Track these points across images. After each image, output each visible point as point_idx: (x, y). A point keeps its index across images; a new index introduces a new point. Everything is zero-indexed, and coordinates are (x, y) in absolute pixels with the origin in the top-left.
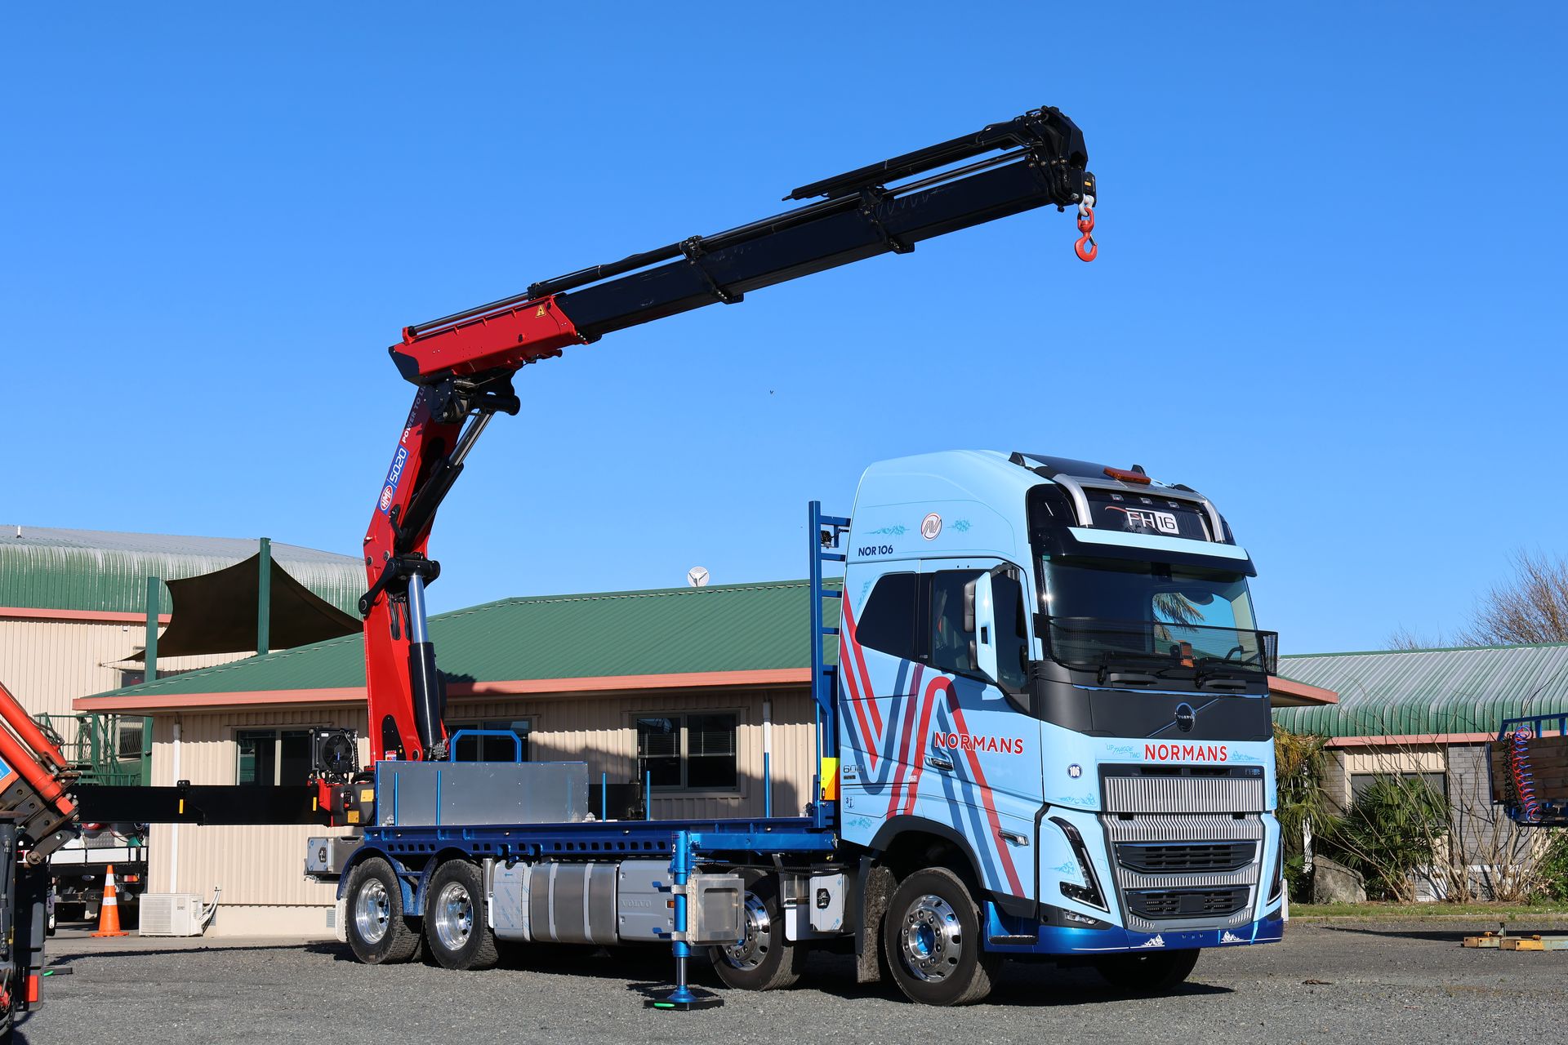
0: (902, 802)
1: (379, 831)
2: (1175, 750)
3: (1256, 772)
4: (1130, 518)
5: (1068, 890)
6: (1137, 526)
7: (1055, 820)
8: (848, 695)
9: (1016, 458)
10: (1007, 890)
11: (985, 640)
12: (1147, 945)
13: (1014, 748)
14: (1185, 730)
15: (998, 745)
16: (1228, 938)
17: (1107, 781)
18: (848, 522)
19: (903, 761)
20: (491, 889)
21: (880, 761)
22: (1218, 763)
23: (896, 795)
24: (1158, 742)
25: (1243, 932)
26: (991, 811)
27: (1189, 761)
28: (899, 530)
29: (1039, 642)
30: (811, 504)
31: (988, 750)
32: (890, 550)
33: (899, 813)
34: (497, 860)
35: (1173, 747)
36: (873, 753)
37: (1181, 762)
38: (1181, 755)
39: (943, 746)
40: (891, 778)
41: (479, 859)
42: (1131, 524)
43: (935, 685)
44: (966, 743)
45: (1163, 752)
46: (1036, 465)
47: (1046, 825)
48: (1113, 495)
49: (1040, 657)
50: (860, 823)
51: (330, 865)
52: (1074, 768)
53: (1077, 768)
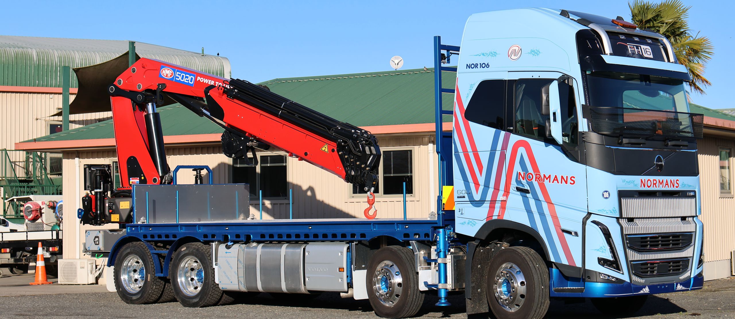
0: (496, 212)
1: (137, 226)
2: (655, 182)
3: (692, 194)
4: (629, 49)
5: (603, 262)
6: (633, 54)
7: (594, 222)
8: (460, 149)
9: (564, 13)
10: (565, 261)
11: (555, 120)
12: (642, 292)
13: (569, 181)
14: (660, 171)
15: (559, 179)
16: (679, 287)
17: (622, 200)
18: (457, 49)
19: (497, 188)
20: (216, 260)
21: (481, 188)
22: (675, 189)
23: (492, 207)
24: (647, 178)
25: (686, 283)
26: (555, 218)
27: (661, 188)
28: (494, 54)
29: (585, 120)
30: (435, 37)
31: (553, 182)
32: (488, 66)
33: (494, 218)
34: (220, 242)
35: (654, 180)
36: (477, 184)
37: (657, 188)
38: (657, 184)
39: (524, 179)
40: (489, 197)
41: (208, 243)
42: (630, 53)
43: (517, 145)
44: (539, 178)
45: (649, 183)
46: (576, 18)
47: (589, 224)
48: (620, 36)
49: (586, 130)
50: (468, 223)
51: (101, 247)
52: (606, 192)
53: (608, 193)
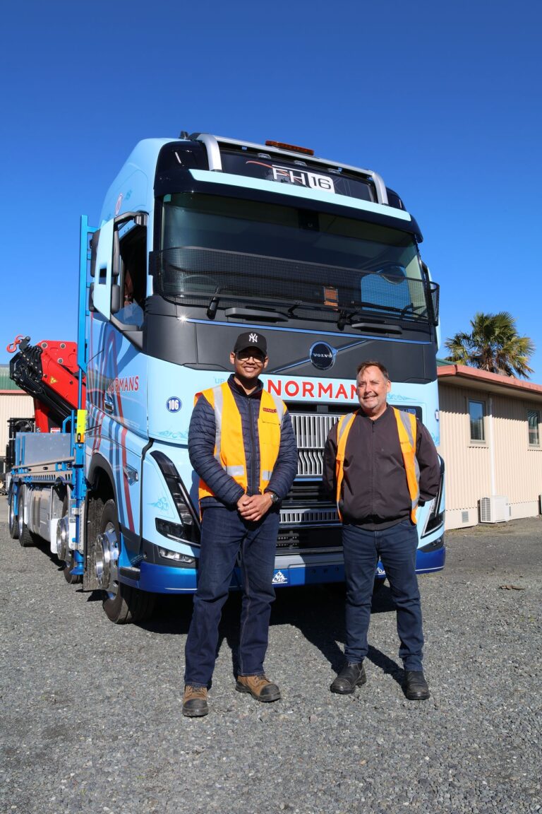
0: (97, 443)
2: (308, 387)
4: (275, 172)
5: (164, 527)
7: (155, 455)
10: (128, 525)
13: (134, 385)
14: (322, 368)
15: (128, 384)
19: (100, 408)
24: (285, 379)
26: (124, 449)
27: (325, 398)
29: (151, 279)
31: (125, 390)
33: (96, 451)
35: (305, 384)
37: (316, 399)
38: (316, 391)
42: (276, 176)
44: (117, 386)
45: (292, 389)
47: (148, 459)
48: (260, 154)
49: (151, 293)
52: (173, 401)
53: (177, 401)
